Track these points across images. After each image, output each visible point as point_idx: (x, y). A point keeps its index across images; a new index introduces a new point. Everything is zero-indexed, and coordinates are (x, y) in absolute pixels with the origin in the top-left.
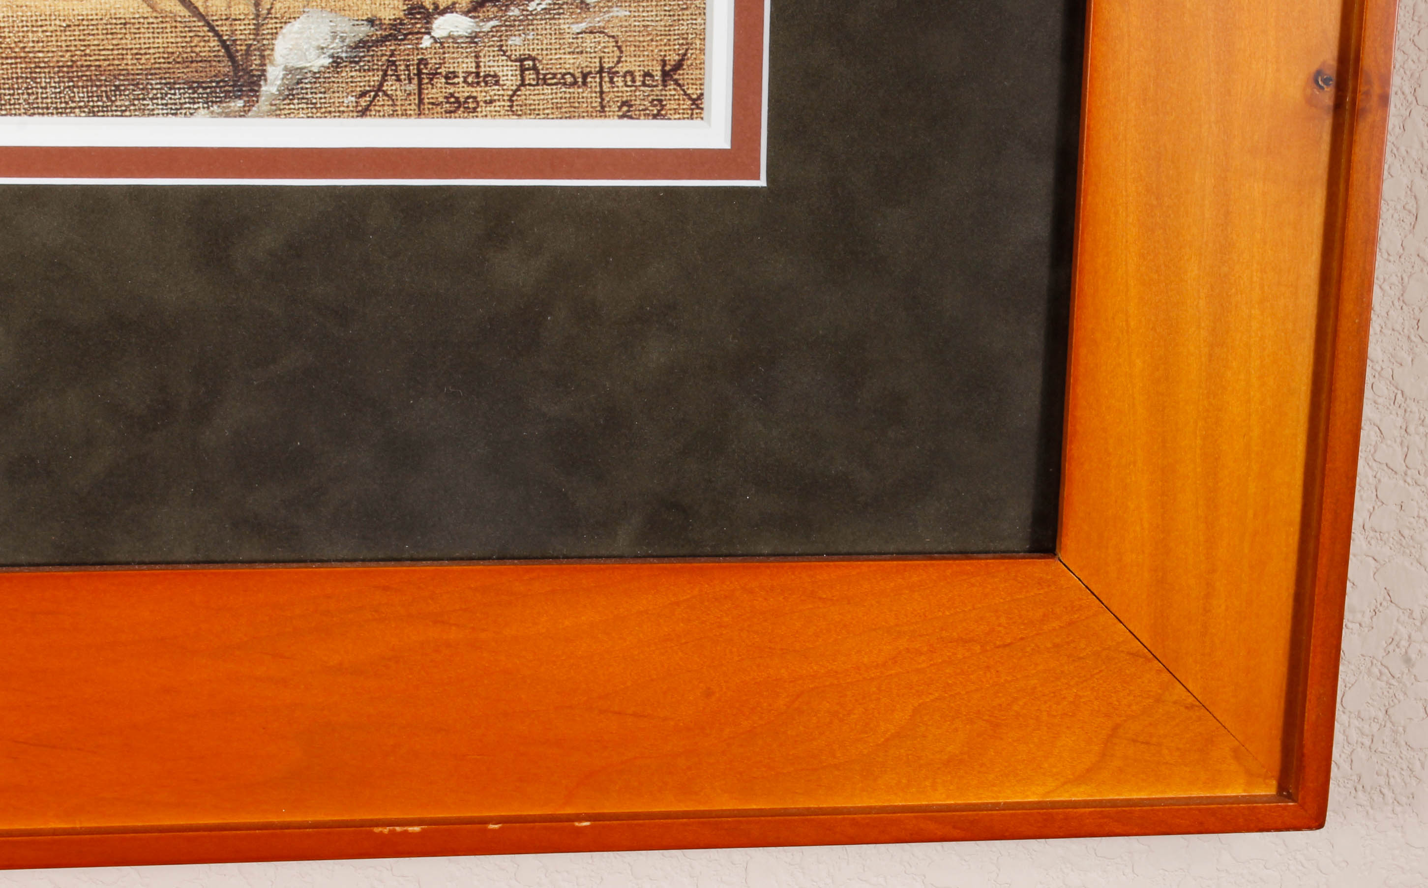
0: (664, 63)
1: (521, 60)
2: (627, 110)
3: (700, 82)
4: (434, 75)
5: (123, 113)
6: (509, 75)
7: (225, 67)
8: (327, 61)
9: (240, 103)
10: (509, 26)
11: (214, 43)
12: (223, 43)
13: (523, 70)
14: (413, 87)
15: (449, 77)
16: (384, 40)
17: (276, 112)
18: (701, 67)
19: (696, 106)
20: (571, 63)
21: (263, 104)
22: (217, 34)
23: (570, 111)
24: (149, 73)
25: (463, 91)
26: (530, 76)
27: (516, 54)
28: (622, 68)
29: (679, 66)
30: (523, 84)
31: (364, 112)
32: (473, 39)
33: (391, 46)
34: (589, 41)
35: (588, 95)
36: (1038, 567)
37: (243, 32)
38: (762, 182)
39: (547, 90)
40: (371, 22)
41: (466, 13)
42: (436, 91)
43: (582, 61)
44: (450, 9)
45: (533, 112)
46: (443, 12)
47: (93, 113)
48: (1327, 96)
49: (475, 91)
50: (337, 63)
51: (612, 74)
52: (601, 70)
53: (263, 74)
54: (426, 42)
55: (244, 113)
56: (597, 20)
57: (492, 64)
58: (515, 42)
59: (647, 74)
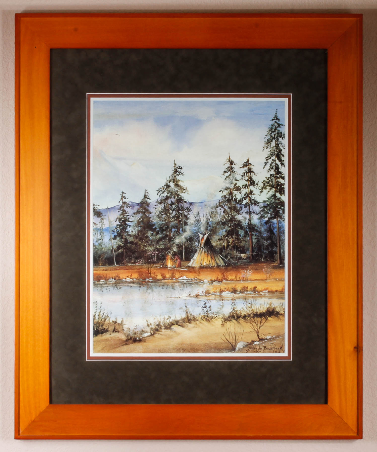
0: (280, 347)
1: (264, 347)
2: (276, 352)
3: (284, 349)
4: (254, 348)
5: (221, 353)
6: (263, 348)
7: (232, 348)
8: (243, 347)
9: (233, 352)
10: (263, 343)
11: (231, 345)
12: (232, 345)
13: (264, 348)
14: (252, 350)
15: (256, 348)
16: (249, 345)
17: (237, 353)
18: (284, 347)
19: (284, 352)
20: (270, 347)
21: (236, 352)
22: (231, 344)
23: (270, 352)
24: (224, 348)
25: (258, 350)
26: (265, 348)
27: (264, 346)
28: (275, 347)
29: (282, 347)
30: (264, 349)
31: (247, 353)
32: (259, 344)
33: (250, 345)
34: (272, 344)
35: (272, 350)
36: (325, 406)
37: (234, 344)
38: (291, 360)
39: (267, 350)
40: (248, 343)
41: (258, 341)
42: (255, 350)
43: (271, 347)
44: (256, 341)
45: (266, 352)
46: (255, 341)
47: (217, 353)
48: (356, 349)
49: (259, 350)
50: (244, 347)
51: (274, 348)
52: (273, 348)
53: (236, 348)
54: (254, 345)
55: (234, 353)
56: (273, 342)
57: (261, 347)
58: (263, 345)
59: (278, 348)
